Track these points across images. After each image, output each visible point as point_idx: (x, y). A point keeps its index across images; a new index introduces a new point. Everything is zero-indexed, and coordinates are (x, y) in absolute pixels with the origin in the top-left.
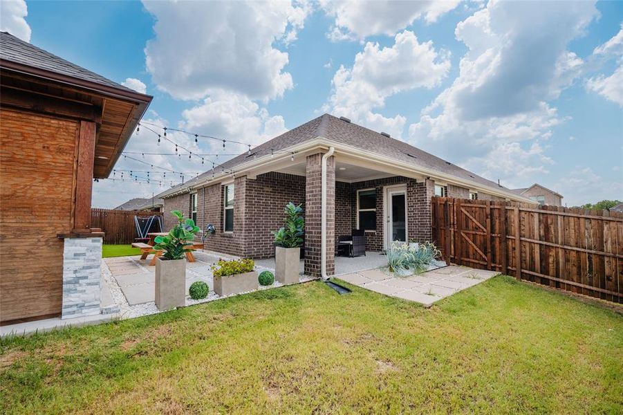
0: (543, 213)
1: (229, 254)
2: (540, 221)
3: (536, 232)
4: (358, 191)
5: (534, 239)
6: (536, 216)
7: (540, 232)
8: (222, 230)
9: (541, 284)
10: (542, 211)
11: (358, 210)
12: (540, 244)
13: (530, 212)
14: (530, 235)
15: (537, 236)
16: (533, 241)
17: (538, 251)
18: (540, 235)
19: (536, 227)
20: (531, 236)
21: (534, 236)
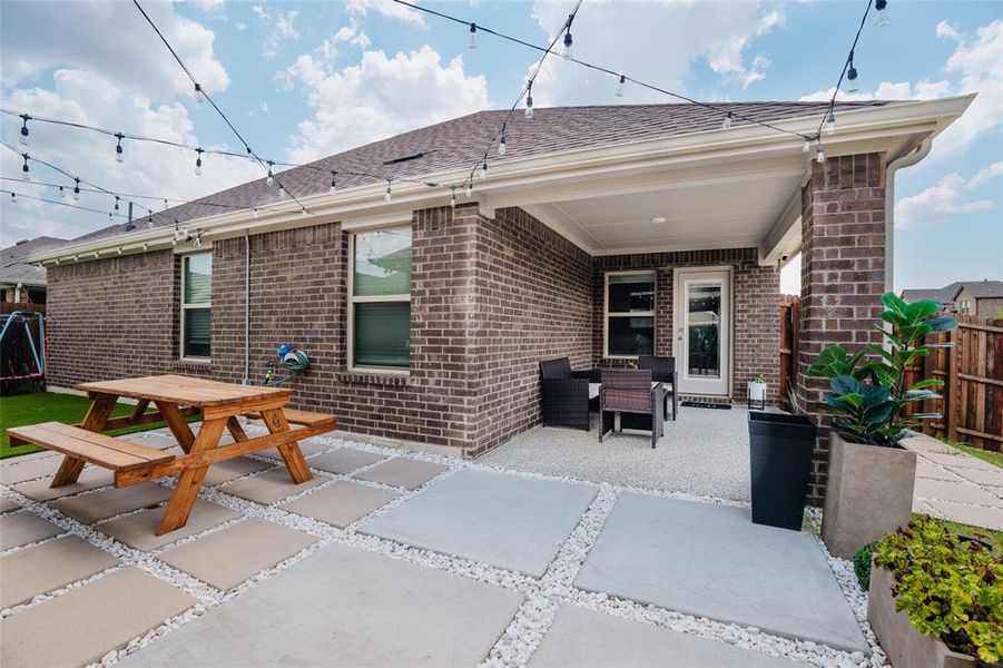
0: (995, 333)
1: (389, 435)
2: (988, 345)
3: (981, 364)
4: (607, 275)
5: (977, 375)
6: (983, 336)
7: (987, 364)
8: (343, 362)
9: (984, 449)
10: (995, 329)
11: (607, 314)
12: (986, 384)
13: (971, 329)
14: (970, 368)
15: (982, 371)
16: (976, 379)
17: (984, 396)
18: (987, 369)
19: (982, 355)
20: (973, 370)
21: (976, 369)
